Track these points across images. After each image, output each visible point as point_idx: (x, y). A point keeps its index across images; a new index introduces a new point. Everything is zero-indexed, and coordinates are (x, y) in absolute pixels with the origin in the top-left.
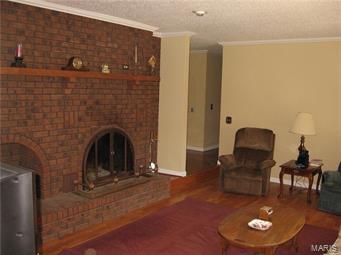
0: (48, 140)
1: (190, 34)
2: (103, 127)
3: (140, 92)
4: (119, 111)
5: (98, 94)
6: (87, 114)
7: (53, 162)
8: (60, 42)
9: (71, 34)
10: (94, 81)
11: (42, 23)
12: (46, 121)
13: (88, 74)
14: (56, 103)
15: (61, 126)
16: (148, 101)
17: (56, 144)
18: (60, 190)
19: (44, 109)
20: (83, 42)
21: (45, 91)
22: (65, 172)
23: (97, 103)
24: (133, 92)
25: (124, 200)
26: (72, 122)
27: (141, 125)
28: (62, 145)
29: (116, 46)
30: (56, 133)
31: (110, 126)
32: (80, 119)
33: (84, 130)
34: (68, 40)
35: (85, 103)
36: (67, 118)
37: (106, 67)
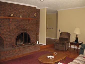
0: (5, 34)
1: (46, 8)
2: (21, 31)
3: (32, 23)
4: (26, 28)
5: (19, 23)
6: (16, 28)
7: (7, 40)
8: (8, 10)
9: (11, 8)
10: (18, 20)
11: (3, 5)
12: (5, 29)
13: (15, 18)
14: (7, 25)
15: (9, 31)
16: (34, 25)
17: (7, 35)
18: (9, 47)
19: (4, 26)
20: (15, 10)
21: (4, 22)
22: (10, 42)
23: (19, 25)
24: (30, 23)
25: (25, 50)
26: (12, 30)
27: (33, 31)
28: (9, 36)
29: (24, 11)
30: (7, 32)
31: (23, 31)
32: (14, 29)
33: (15, 32)
34: (11, 9)
35: (16, 25)
36: (10, 29)
37: (21, 16)
